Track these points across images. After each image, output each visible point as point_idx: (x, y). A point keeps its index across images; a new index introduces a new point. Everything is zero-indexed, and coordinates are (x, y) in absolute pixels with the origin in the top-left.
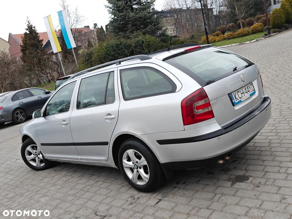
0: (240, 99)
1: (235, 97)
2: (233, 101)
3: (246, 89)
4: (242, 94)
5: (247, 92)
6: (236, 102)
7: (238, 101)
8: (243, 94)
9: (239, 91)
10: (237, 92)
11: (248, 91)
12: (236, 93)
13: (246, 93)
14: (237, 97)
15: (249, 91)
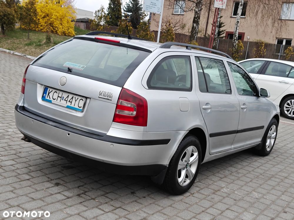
0: (51, 99)
1: (49, 93)
2: (45, 95)
3: (68, 97)
4: (58, 97)
5: (67, 101)
6: (46, 98)
7: (48, 98)
8: (59, 99)
9: (58, 92)
10: (54, 91)
11: (69, 101)
12: (52, 91)
13: (65, 100)
14: (51, 95)
15: (71, 102)
